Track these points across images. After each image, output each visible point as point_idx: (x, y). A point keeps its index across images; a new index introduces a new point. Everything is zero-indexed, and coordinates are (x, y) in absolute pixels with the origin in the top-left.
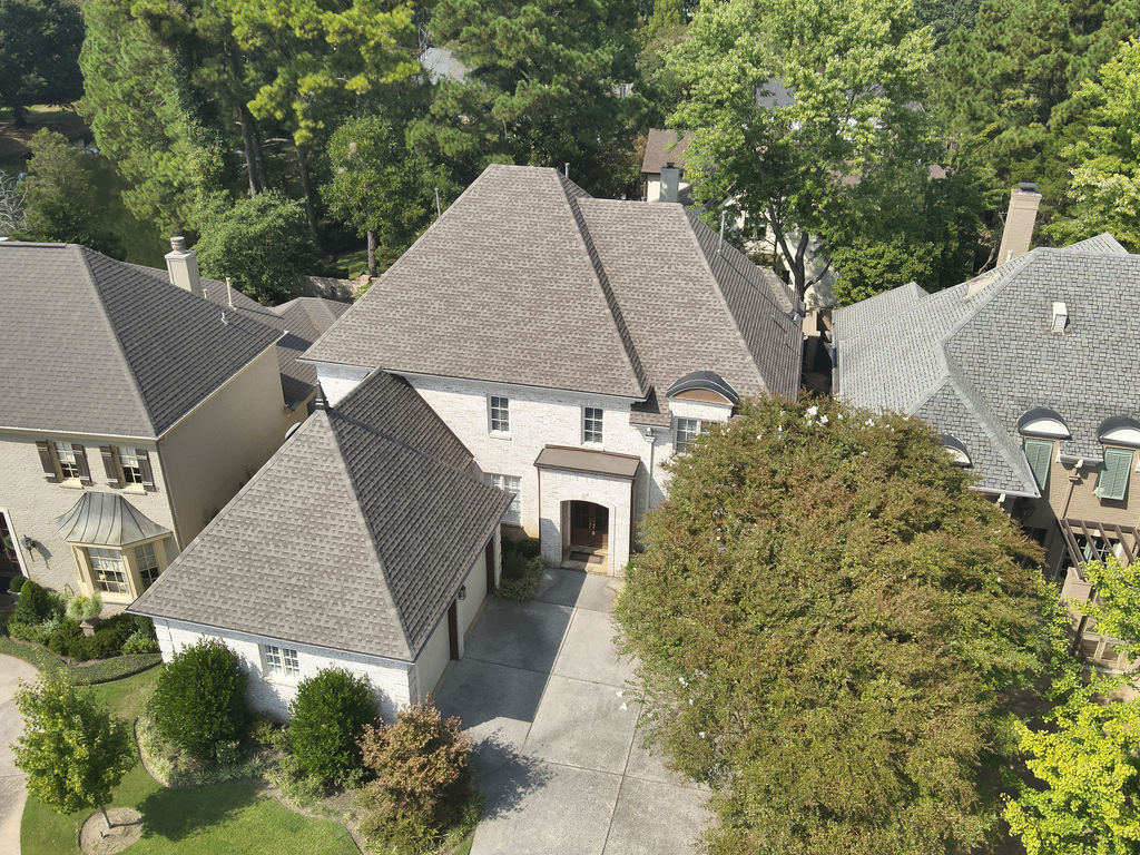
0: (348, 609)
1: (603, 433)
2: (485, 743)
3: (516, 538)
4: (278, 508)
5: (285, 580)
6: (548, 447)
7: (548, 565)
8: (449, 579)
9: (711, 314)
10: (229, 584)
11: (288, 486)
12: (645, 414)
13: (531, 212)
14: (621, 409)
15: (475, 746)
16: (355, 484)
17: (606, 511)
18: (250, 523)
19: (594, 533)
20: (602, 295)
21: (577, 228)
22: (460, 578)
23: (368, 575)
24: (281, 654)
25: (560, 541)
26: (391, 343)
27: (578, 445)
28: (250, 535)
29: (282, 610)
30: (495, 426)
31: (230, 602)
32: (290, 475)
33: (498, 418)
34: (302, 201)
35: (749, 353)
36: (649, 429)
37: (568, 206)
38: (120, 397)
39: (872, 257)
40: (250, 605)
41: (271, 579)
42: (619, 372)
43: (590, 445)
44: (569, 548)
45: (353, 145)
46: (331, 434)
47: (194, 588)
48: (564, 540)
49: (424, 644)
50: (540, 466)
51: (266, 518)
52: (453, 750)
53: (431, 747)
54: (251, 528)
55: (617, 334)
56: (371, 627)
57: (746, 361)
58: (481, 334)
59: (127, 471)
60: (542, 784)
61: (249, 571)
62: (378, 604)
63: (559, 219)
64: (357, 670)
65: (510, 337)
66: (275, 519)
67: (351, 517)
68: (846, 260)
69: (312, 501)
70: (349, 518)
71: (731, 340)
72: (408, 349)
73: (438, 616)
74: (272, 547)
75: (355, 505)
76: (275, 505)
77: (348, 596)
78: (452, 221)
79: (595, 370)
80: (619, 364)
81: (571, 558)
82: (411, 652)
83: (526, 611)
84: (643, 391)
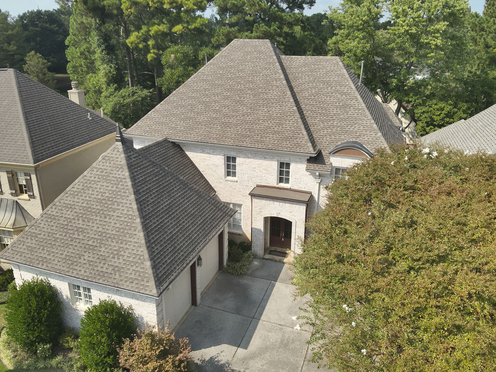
0: (121, 261)
1: (290, 177)
3: (238, 241)
4: (87, 198)
5: (85, 242)
6: (258, 186)
7: (255, 257)
8: (190, 250)
9: (356, 111)
10: (53, 243)
11: (95, 186)
12: (315, 165)
13: (254, 60)
14: (301, 162)
16: (134, 185)
17: (291, 223)
18: (70, 207)
19: (283, 240)
20: (292, 100)
21: (280, 67)
22: (197, 250)
23: (135, 240)
24: (81, 291)
25: (262, 241)
26: (173, 126)
27: (275, 185)
28: (69, 214)
29: (81, 260)
30: (228, 174)
31: (52, 254)
32: (96, 179)
33: (230, 170)
34: (151, 90)
35: (379, 131)
36: (317, 174)
37: (275, 57)
38: (19, 143)
39: (438, 110)
40: (63, 256)
41: (78, 241)
42: (301, 140)
43: (282, 185)
44: (268, 248)
45: (173, 56)
46: (123, 155)
47: (33, 245)
48: (265, 243)
49: (167, 286)
50: (252, 195)
51: (80, 204)
52: (178, 358)
53: (163, 355)
54: (70, 210)
55: (300, 120)
56: (133, 273)
57: (377, 136)
58: (223, 121)
59: (21, 186)
61: (65, 236)
62: (139, 259)
63: (270, 63)
64: (124, 302)
65: (238, 122)
66: (84, 205)
67: (129, 204)
68: (424, 112)
69: (107, 194)
70: (128, 205)
71: (368, 124)
72: (182, 129)
73: (179, 271)
74: (80, 222)
75: (132, 197)
76: (86, 196)
77: (122, 253)
78: (212, 66)
79: (286, 139)
80: (301, 136)
81: (269, 254)
82: (157, 291)
83: (240, 280)
84: (315, 150)
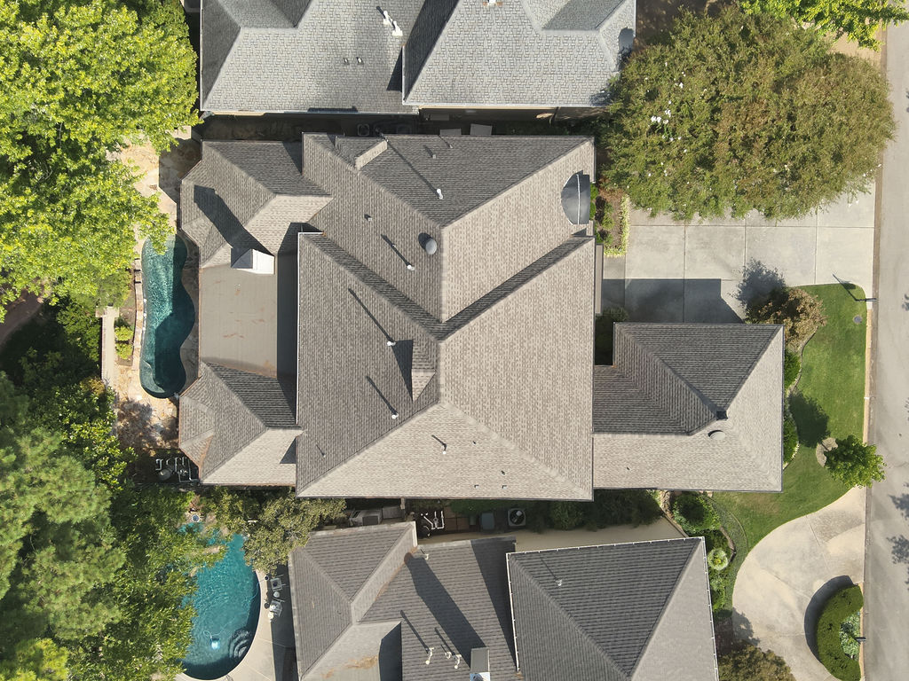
2: (739, 299)
15: (743, 303)
60: (759, 263)
